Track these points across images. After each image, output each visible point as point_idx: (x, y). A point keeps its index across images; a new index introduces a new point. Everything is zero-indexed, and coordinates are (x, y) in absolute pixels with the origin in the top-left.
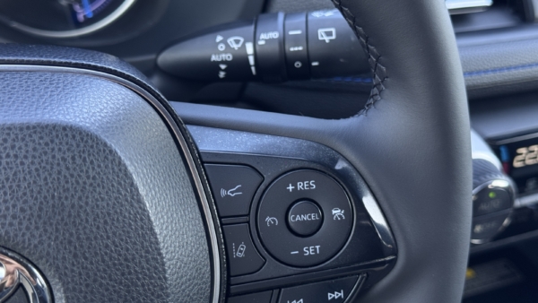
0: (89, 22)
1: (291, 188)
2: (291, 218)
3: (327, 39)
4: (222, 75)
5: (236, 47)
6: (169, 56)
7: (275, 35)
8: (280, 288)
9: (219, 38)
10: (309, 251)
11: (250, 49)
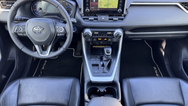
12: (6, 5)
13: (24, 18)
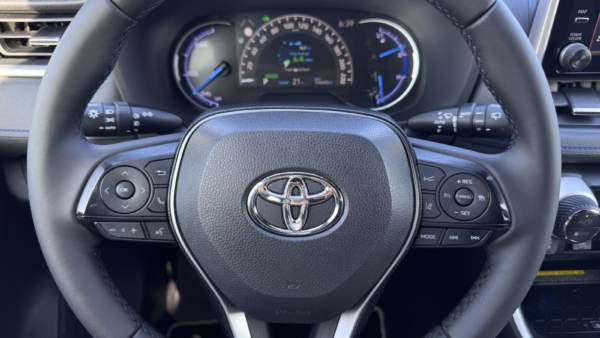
0: (382, 105)
1: (459, 182)
2: (457, 196)
3: (496, 118)
4: (439, 131)
5: (447, 118)
6: (414, 120)
7: (469, 114)
8: (447, 228)
9: (440, 113)
10: (464, 213)
11: (455, 120)
12: (24, 42)
13: (148, 114)
